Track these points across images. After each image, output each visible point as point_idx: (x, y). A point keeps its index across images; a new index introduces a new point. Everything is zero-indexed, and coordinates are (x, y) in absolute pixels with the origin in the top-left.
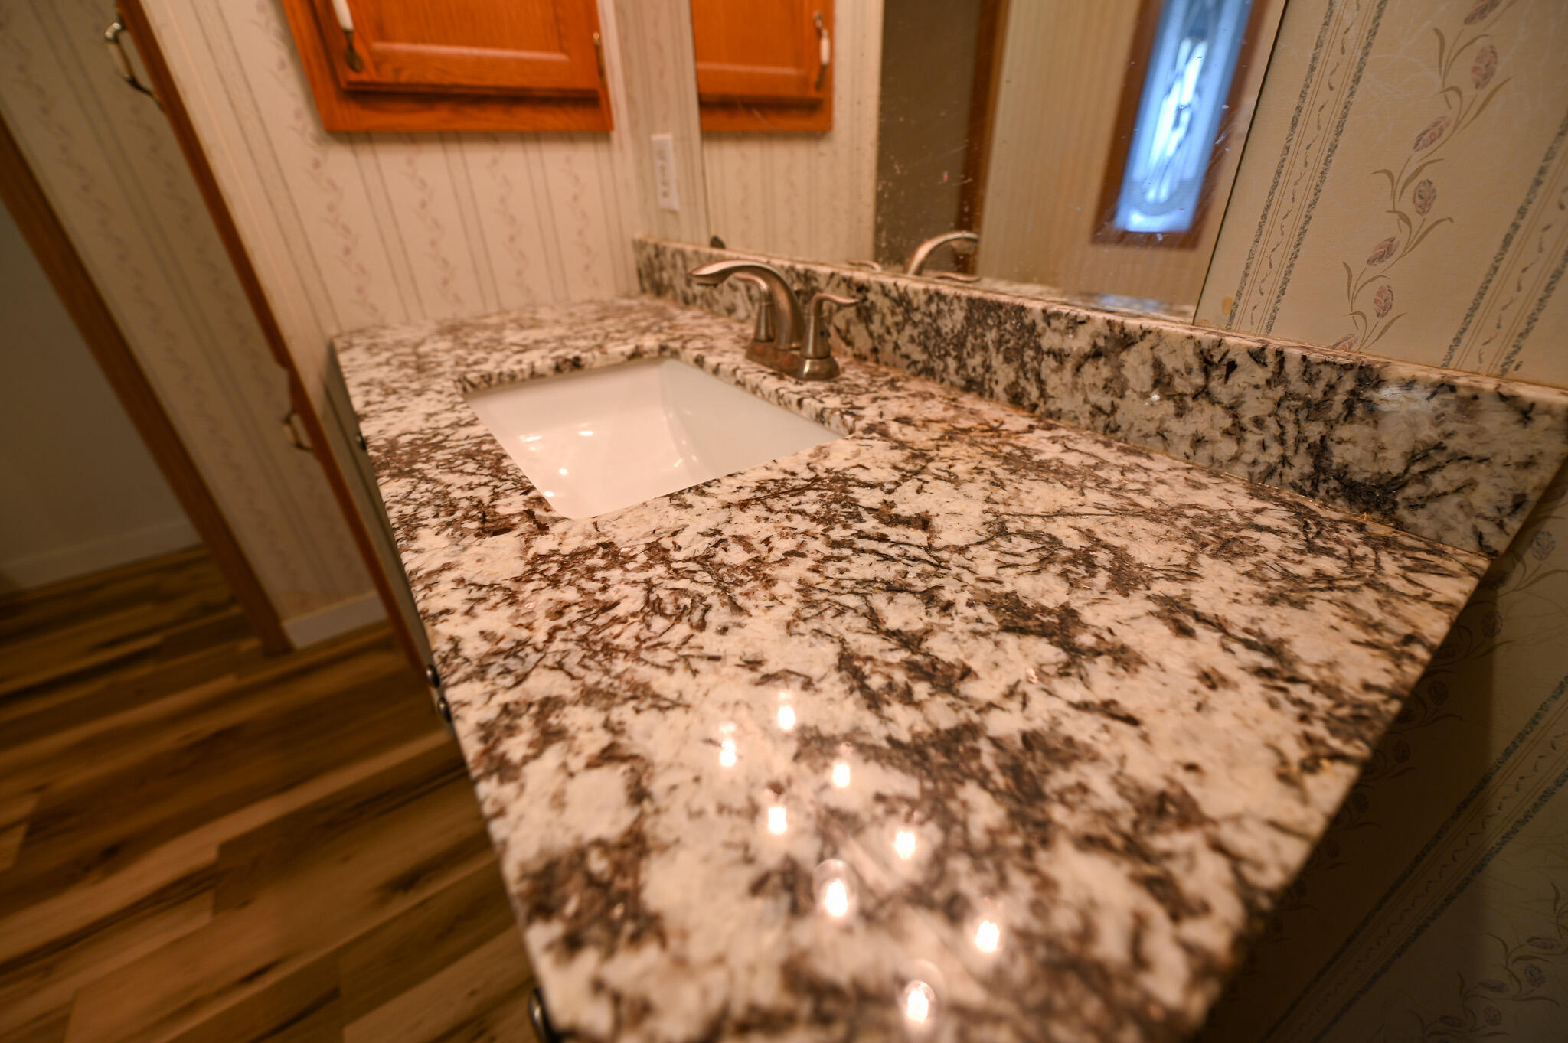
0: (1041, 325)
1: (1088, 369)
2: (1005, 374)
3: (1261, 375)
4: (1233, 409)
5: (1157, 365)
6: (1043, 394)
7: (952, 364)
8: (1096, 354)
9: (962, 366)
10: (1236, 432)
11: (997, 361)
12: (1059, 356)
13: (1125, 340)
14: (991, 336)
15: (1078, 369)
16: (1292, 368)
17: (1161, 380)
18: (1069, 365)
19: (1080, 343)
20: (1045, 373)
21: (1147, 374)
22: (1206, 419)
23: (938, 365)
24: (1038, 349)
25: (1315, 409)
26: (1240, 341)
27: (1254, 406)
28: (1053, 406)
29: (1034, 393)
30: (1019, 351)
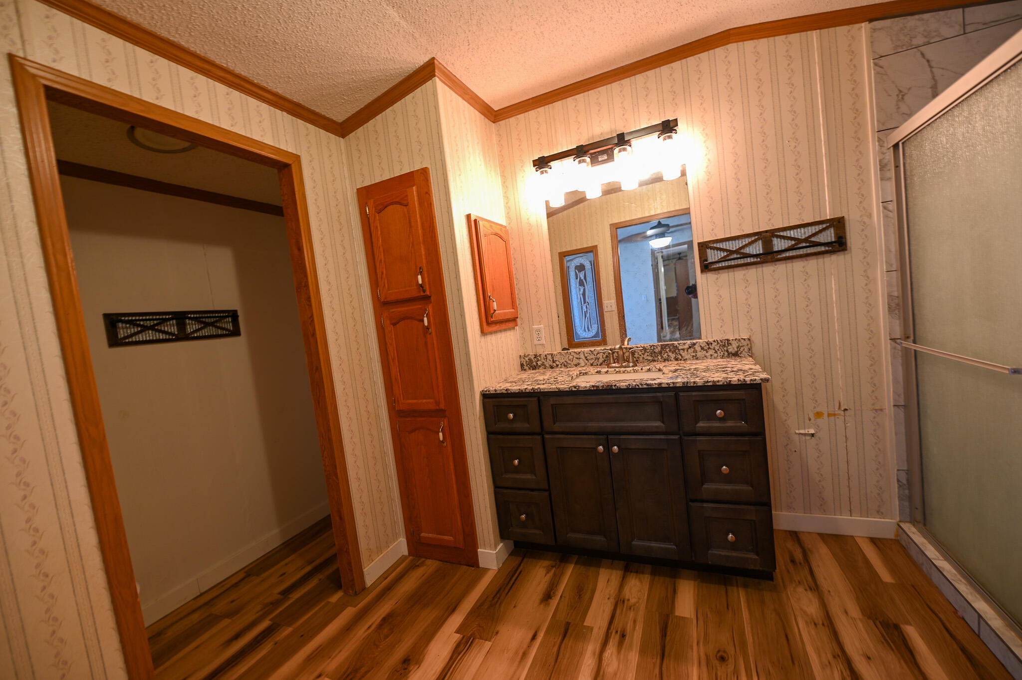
0: (678, 346)
1: (689, 350)
2: (673, 356)
3: (716, 344)
4: (714, 349)
5: (701, 346)
6: (682, 357)
7: (660, 357)
8: (690, 347)
9: (662, 357)
10: (716, 352)
11: (670, 354)
12: (683, 350)
13: (694, 344)
14: (668, 350)
15: (687, 351)
16: (719, 341)
17: (702, 348)
18: (686, 351)
19: (686, 346)
20: (681, 353)
21: (700, 348)
22: (711, 352)
23: (656, 359)
24: (679, 349)
25: (724, 346)
26: (711, 340)
27: (717, 348)
28: (685, 358)
29: (680, 357)
30: (675, 351)
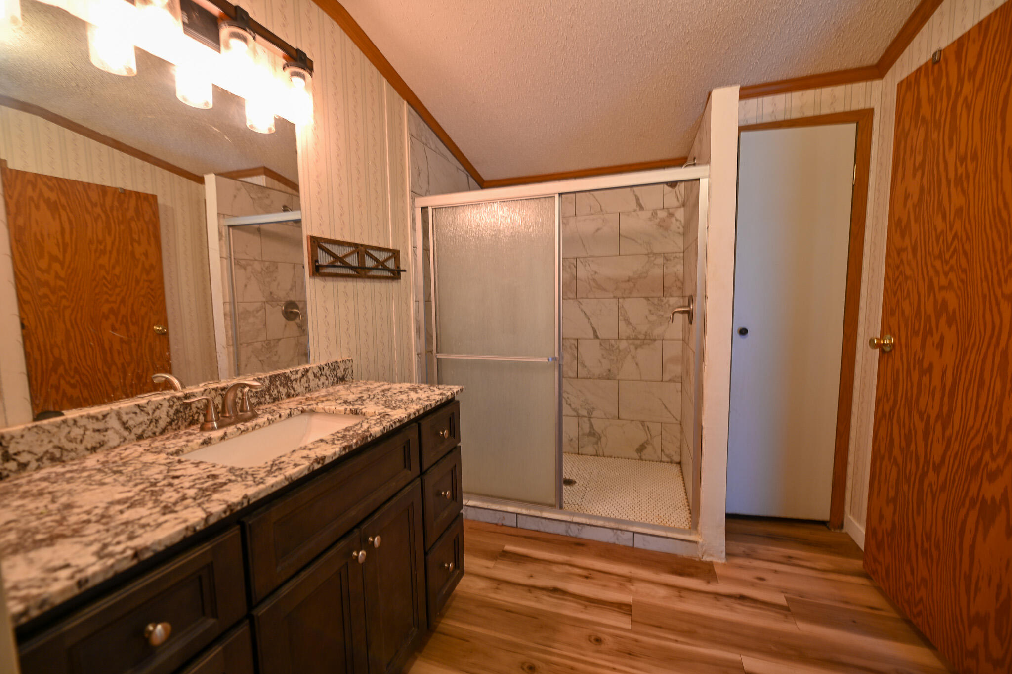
0: (290, 375)
1: (302, 380)
2: (283, 390)
3: (327, 368)
4: (326, 376)
5: (314, 373)
6: (294, 390)
7: (267, 397)
8: (303, 376)
9: (270, 395)
10: (327, 379)
11: (281, 389)
12: (296, 380)
13: (307, 371)
14: (278, 383)
15: (300, 381)
16: (330, 365)
17: (315, 376)
18: (298, 381)
19: (300, 375)
20: (294, 386)
21: (313, 376)
22: (323, 379)
23: (263, 400)
24: (291, 381)
25: (334, 370)
26: (323, 364)
27: (328, 373)
28: (297, 392)
29: (292, 392)
30: (286, 384)
